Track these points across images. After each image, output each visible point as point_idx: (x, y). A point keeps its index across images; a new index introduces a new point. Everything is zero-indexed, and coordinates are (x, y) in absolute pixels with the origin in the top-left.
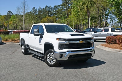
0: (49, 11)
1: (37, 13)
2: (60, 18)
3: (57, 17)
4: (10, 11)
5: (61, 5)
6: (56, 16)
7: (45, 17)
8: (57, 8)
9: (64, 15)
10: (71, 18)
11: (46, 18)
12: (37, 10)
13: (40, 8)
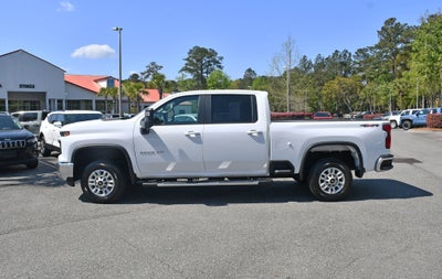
0: (343, 64)
1: (313, 70)
2: (372, 79)
3: (364, 77)
4: (249, 70)
5: (377, 47)
6: (361, 74)
7: (334, 78)
8: (365, 55)
9: (385, 73)
10: (408, 78)
11: (336, 81)
12: (313, 63)
13: (319, 57)
